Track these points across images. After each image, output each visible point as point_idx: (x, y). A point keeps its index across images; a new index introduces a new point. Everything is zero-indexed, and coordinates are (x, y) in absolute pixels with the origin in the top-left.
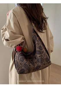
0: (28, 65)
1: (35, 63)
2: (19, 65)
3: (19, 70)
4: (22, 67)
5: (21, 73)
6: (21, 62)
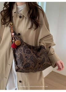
0: (36, 57)
2: (23, 59)
4: (27, 61)
5: (26, 67)
6: (27, 54)
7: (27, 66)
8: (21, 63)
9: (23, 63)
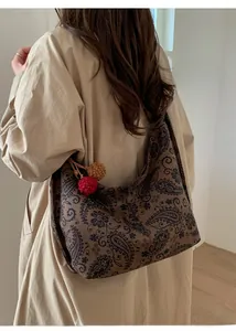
0: (127, 236)
1: (148, 223)
2: (85, 246)
3: (88, 265)
4: (99, 250)
5: (96, 273)
6: (97, 227)
7: (102, 270)
8: (80, 261)
9: (85, 260)
